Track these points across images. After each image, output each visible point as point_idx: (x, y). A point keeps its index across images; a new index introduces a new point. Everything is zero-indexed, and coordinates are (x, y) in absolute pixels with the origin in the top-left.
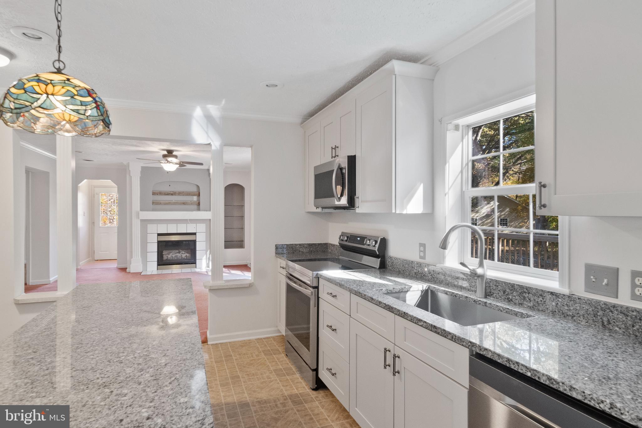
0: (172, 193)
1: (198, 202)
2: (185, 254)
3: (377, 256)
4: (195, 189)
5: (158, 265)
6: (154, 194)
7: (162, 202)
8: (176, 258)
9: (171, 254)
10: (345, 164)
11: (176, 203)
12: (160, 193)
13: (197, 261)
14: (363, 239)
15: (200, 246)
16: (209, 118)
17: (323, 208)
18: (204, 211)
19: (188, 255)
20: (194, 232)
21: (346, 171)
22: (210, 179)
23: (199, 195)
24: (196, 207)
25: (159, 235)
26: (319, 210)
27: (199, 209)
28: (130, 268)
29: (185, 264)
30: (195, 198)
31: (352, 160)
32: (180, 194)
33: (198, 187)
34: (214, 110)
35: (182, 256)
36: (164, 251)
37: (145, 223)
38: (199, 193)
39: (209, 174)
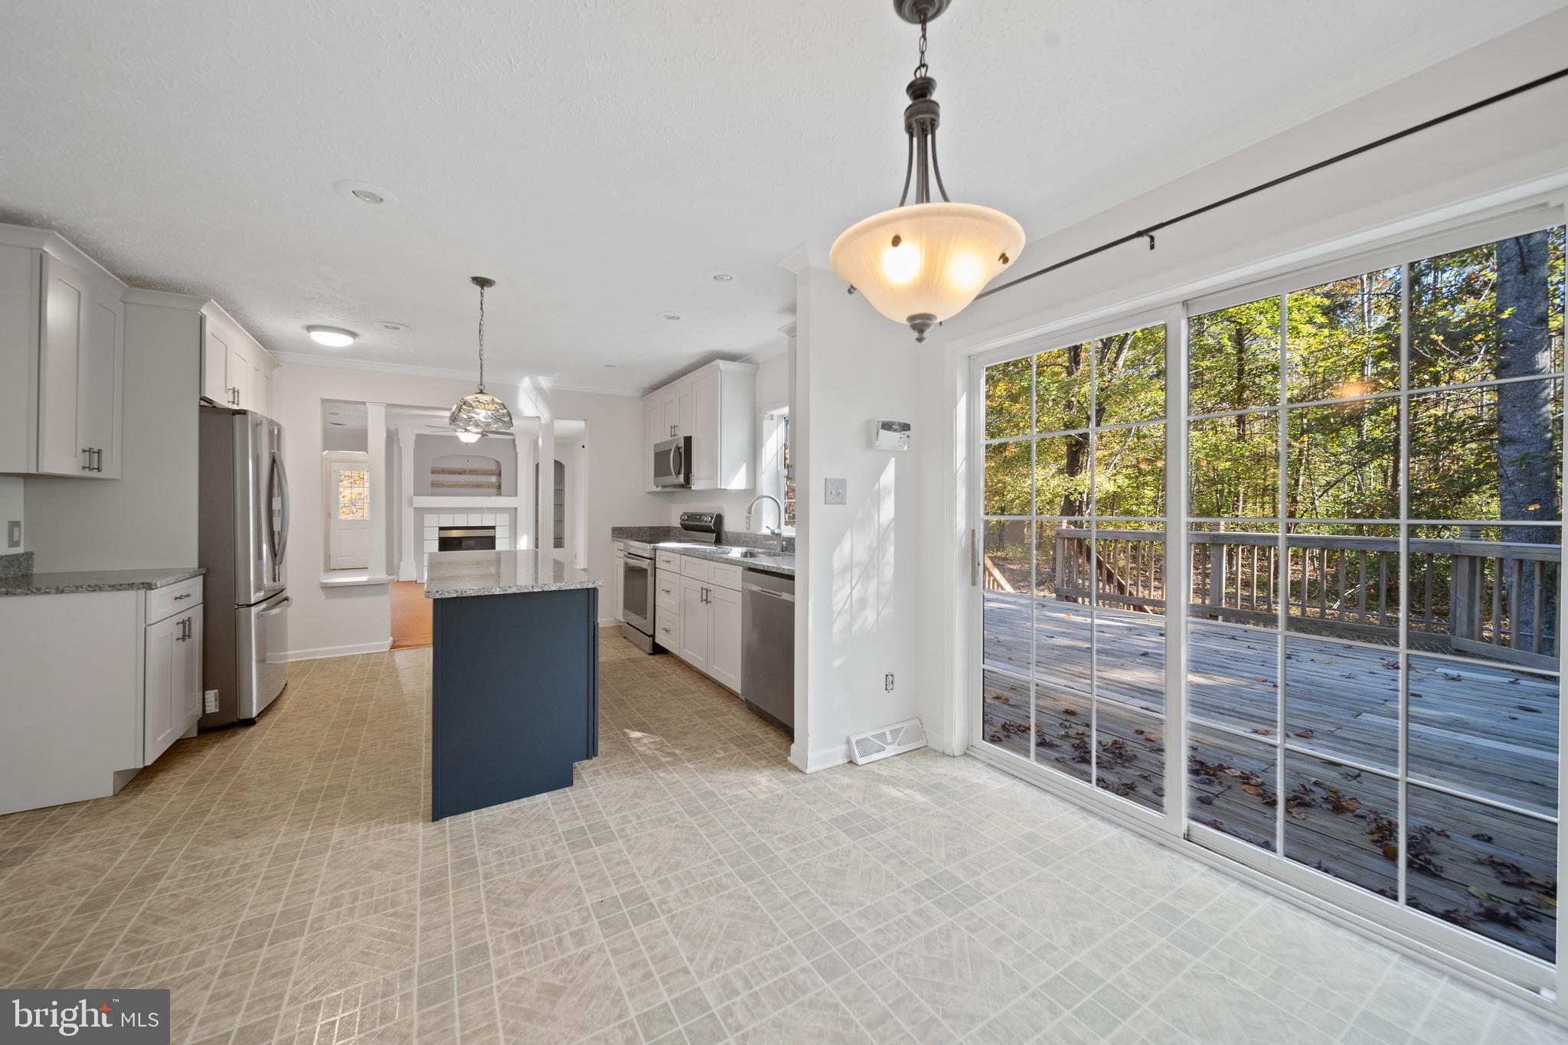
0: (460, 470)
1: (498, 484)
3: (712, 532)
4: (493, 467)
6: (434, 472)
7: (445, 483)
10: (682, 444)
11: (465, 486)
12: (443, 472)
14: (701, 515)
15: (501, 543)
16: (539, 390)
17: (663, 487)
18: (507, 496)
20: (493, 525)
21: (682, 450)
22: (516, 453)
23: (500, 474)
24: (494, 491)
25: (441, 529)
26: (659, 489)
27: (499, 494)
30: (494, 479)
31: (688, 440)
32: (472, 472)
33: (498, 463)
34: (544, 382)
37: (420, 512)
38: (500, 472)
39: (515, 446)
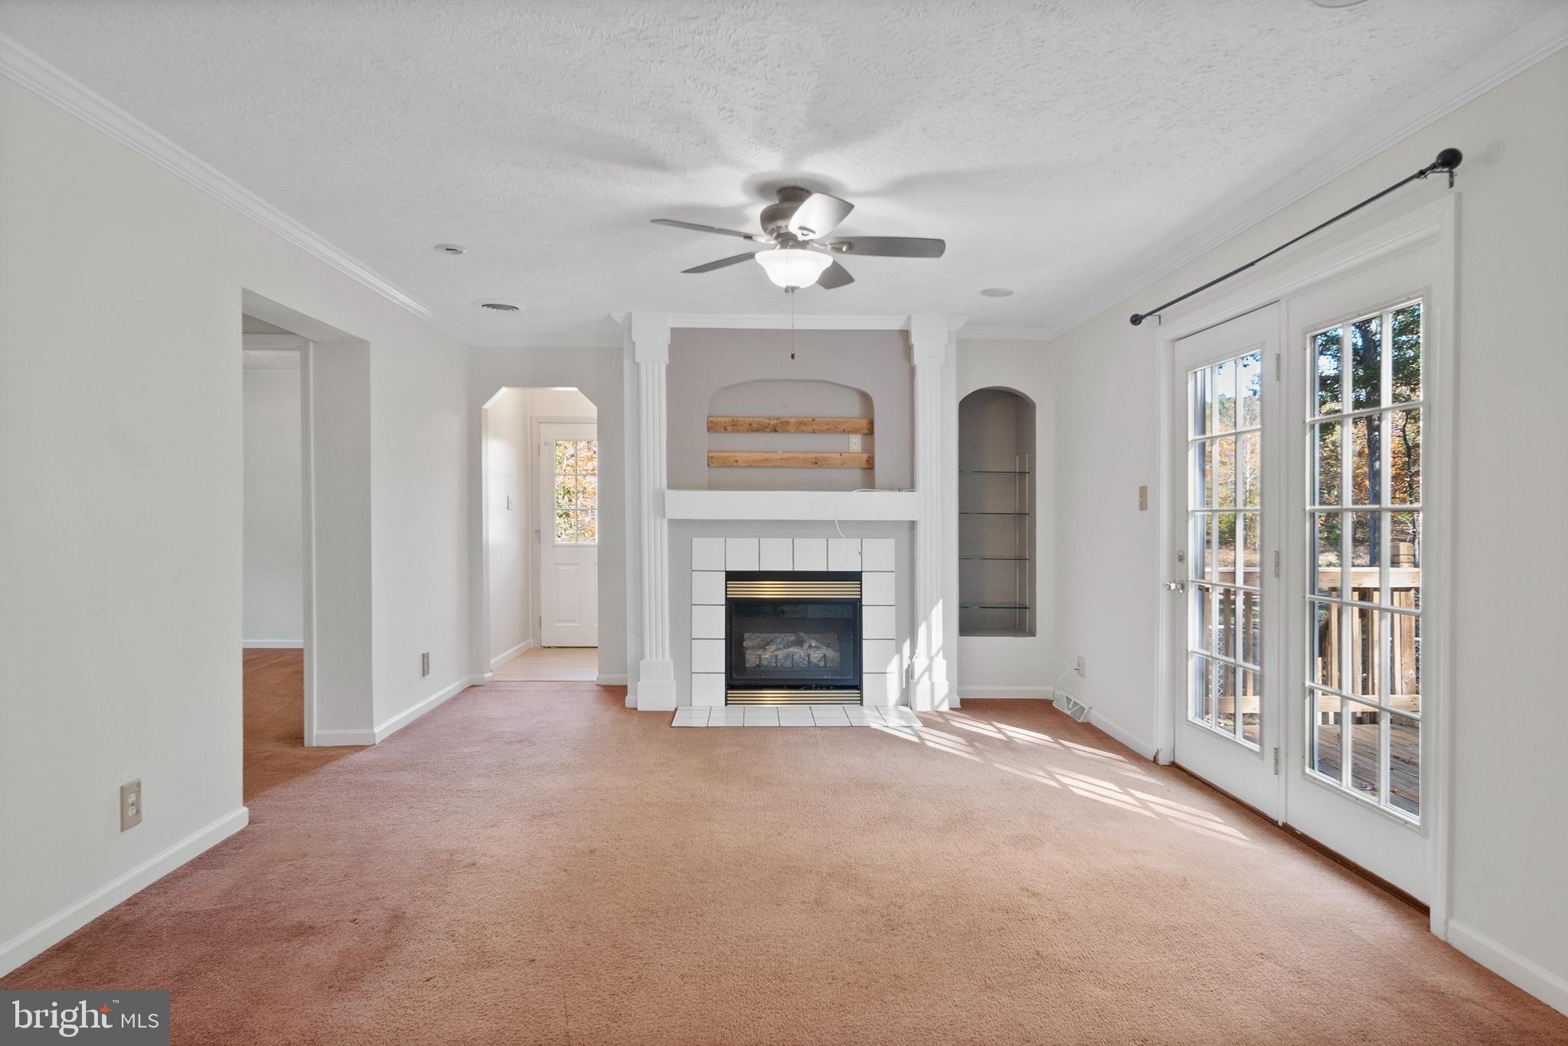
0: (773, 422)
1: (865, 456)
2: (817, 648)
4: (851, 409)
5: (730, 686)
6: (712, 427)
7: (739, 456)
8: (788, 664)
9: (773, 648)
11: (785, 463)
12: (735, 426)
13: (867, 681)
15: (874, 623)
18: (891, 489)
19: (831, 653)
20: (857, 569)
22: (912, 371)
23: (870, 431)
24: (857, 475)
25: (732, 576)
27: (869, 484)
28: (636, 693)
29: (821, 688)
30: (855, 444)
32: (804, 426)
33: (866, 399)
35: (809, 656)
36: (746, 635)
37: (684, 530)
38: (871, 423)
39: (908, 350)
